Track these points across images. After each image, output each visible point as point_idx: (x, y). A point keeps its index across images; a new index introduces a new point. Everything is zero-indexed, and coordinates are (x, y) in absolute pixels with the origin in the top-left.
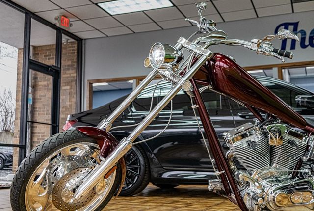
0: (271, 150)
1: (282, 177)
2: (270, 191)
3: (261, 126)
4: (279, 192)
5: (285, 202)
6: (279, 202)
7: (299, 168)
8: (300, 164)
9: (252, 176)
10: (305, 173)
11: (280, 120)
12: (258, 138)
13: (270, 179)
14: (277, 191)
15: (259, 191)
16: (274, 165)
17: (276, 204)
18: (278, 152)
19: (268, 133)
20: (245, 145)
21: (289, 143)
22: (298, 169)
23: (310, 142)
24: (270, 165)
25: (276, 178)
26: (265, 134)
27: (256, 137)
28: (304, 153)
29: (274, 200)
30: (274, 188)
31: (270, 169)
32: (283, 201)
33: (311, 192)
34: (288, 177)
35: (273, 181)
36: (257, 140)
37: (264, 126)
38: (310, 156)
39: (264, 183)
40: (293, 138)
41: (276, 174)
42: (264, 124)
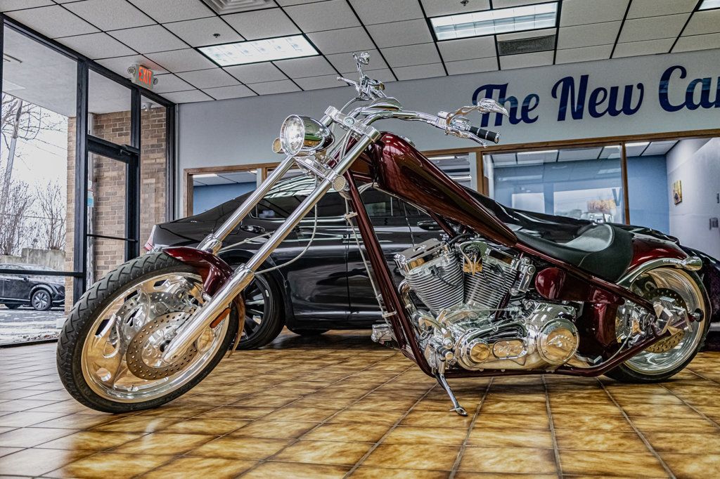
0: (466, 279)
1: (481, 320)
2: (463, 340)
3: (451, 244)
4: (476, 341)
5: (485, 355)
6: (476, 356)
7: (505, 306)
8: (507, 299)
9: (437, 319)
10: (514, 313)
11: (479, 235)
12: (446, 261)
13: (464, 323)
14: (473, 341)
15: (447, 341)
16: (469, 302)
17: (471, 360)
18: (476, 283)
19: (461, 254)
20: (428, 273)
21: (491, 268)
22: (503, 308)
23: (522, 266)
24: (464, 302)
25: (472, 320)
26: (457, 256)
27: (445, 261)
28: (514, 282)
29: (468, 353)
30: (469, 336)
31: (463, 307)
32: (481, 354)
33: (522, 341)
34: (490, 320)
35: (467, 325)
36: (444, 265)
37: (456, 245)
38: (521, 288)
39: (454, 328)
40: (496, 262)
41: (471, 315)
42: (456, 241)
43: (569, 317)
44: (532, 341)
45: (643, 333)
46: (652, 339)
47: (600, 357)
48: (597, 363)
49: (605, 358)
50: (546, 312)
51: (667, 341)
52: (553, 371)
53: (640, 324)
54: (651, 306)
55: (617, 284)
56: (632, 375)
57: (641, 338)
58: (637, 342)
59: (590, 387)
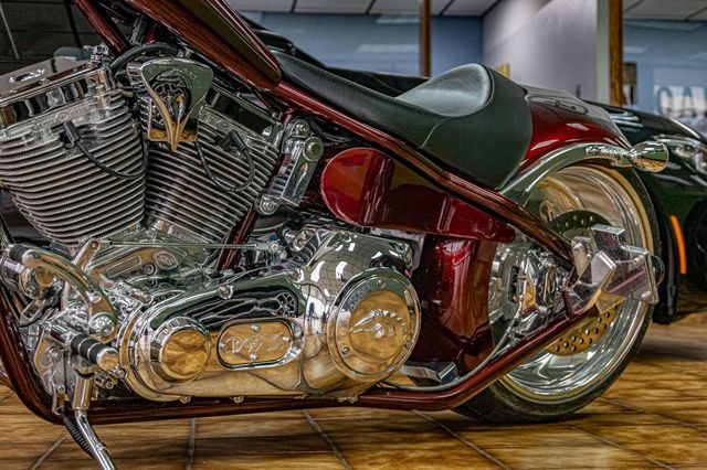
0: (154, 162)
1: (185, 273)
2: (139, 322)
3: (114, 70)
4: (172, 326)
5: (193, 363)
6: (170, 363)
7: (244, 240)
9: (75, 262)
10: (267, 256)
11: (188, 52)
12: (102, 112)
13: (140, 279)
14: (167, 323)
15: (99, 323)
16: (158, 225)
17: (160, 372)
18: (181, 173)
19: (145, 93)
20: (49, 139)
21: (218, 141)
22: (241, 242)
23: (289, 142)
24: (144, 224)
25: (162, 272)
26: (132, 105)
27: (96, 112)
28: (268, 183)
29: (154, 357)
30: (155, 311)
31: (141, 237)
32: (183, 363)
33: (287, 323)
34: (207, 271)
35: (150, 284)
36: (96, 120)
37: (131, 67)
38: (288, 193)
39: (116, 291)
40: (229, 125)
41: (165, 259)
42: (132, 59)
43: (401, 265)
44: (317, 325)
45: (543, 309)
46: (559, 325)
47: (451, 367)
48: (448, 379)
49: (463, 370)
50: (344, 255)
51: (584, 328)
52: (354, 399)
53: (538, 290)
54: (568, 249)
55: (502, 193)
56: (511, 404)
57: (538, 322)
58: (532, 329)
59: (426, 435)
